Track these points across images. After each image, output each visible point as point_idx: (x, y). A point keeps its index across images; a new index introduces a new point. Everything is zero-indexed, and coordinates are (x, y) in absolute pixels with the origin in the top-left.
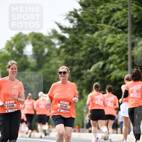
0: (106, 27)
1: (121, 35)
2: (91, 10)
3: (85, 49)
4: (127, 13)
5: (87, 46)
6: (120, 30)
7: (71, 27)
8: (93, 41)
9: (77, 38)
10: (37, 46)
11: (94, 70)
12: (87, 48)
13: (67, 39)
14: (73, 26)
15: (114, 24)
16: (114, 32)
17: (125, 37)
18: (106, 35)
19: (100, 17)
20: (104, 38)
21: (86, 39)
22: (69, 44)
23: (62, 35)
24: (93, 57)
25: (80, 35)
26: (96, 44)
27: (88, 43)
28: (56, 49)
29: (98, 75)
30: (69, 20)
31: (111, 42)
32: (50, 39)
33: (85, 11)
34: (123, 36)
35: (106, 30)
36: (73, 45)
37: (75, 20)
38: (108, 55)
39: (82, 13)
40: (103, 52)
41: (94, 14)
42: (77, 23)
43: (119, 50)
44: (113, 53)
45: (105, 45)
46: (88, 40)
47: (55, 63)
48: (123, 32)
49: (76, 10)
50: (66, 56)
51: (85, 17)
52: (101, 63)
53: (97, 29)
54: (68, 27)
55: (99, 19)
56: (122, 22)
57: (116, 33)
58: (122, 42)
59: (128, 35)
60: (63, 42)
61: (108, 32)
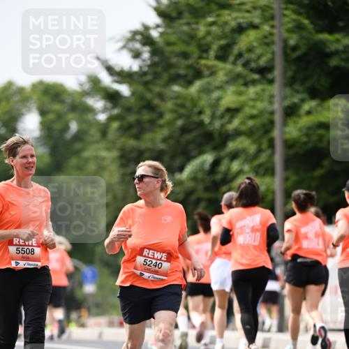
0: (222, 69)
1: (259, 88)
2: (185, 28)
3: (170, 123)
4: (272, 34)
5: (174, 115)
6: (256, 76)
7: (135, 68)
8: (188, 104)
9: (149, 96)
10: (51, 117)
11: (193, 175)
12: (175, 120)
13: (125, 97)
14: (141, 67)
15: (240, 62)
16: (241, 81)
17: (268, 93)
18: (219, 88)
19: (206, 45)
20: (215, 95)
21: (172, 98)
22: (128, 110)
23: (112, 89)
24: (188, 143)
25: (157, 89)
26: (196, 110)
27: (176, 108)
28: (98, 123)
29: (201, 187)
30: (131, 50)
31: (233, 106)
32: (84, 99)
33: (169, 31)
34: (263, 90)
35: (221, 77)
36: (139, 112)
37: (146, 52)
38: (226, 138)
39: (162, 34)
40: (213, 130)
41: (192, 37)
42: (149, 59)
43: (254, 126)
44: (237, 133)
45: (219, 113)
46: (175, 101)
47: (96, 158)
48: (265, 82)
49: (147, 28)
50: (123, 140)
51: (169, 44)
52: (208, 158)
53: (198, 74)
54: (126, 68)
55: (204, 49)
56: (259, 57)
57: (246, 84)
58: (260, 105)
59: (275, 89)
60: (115, 105)
61: (227, 82)
